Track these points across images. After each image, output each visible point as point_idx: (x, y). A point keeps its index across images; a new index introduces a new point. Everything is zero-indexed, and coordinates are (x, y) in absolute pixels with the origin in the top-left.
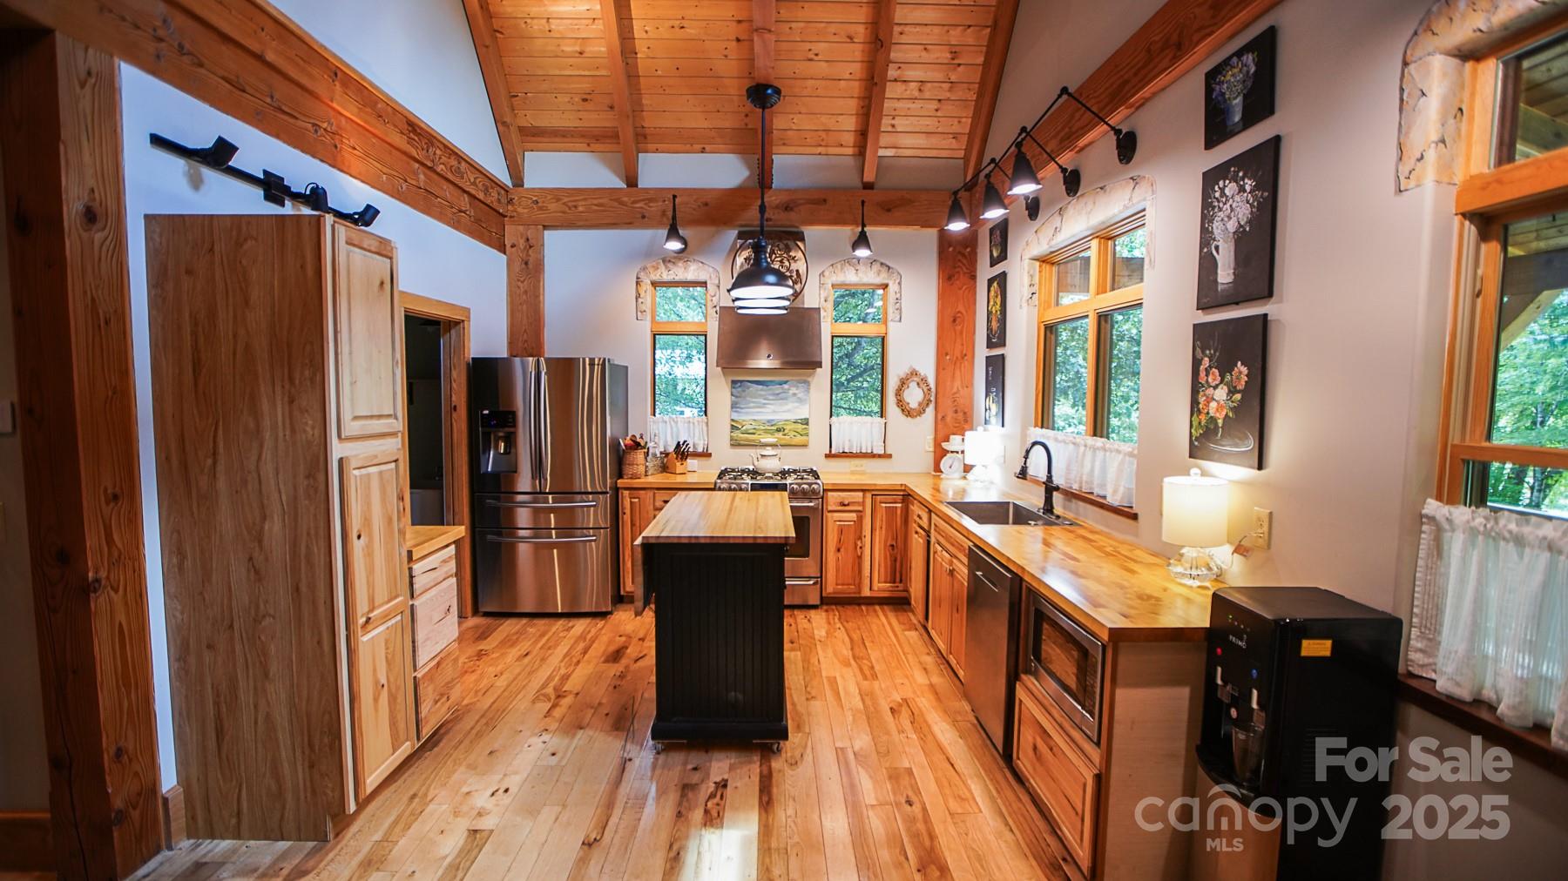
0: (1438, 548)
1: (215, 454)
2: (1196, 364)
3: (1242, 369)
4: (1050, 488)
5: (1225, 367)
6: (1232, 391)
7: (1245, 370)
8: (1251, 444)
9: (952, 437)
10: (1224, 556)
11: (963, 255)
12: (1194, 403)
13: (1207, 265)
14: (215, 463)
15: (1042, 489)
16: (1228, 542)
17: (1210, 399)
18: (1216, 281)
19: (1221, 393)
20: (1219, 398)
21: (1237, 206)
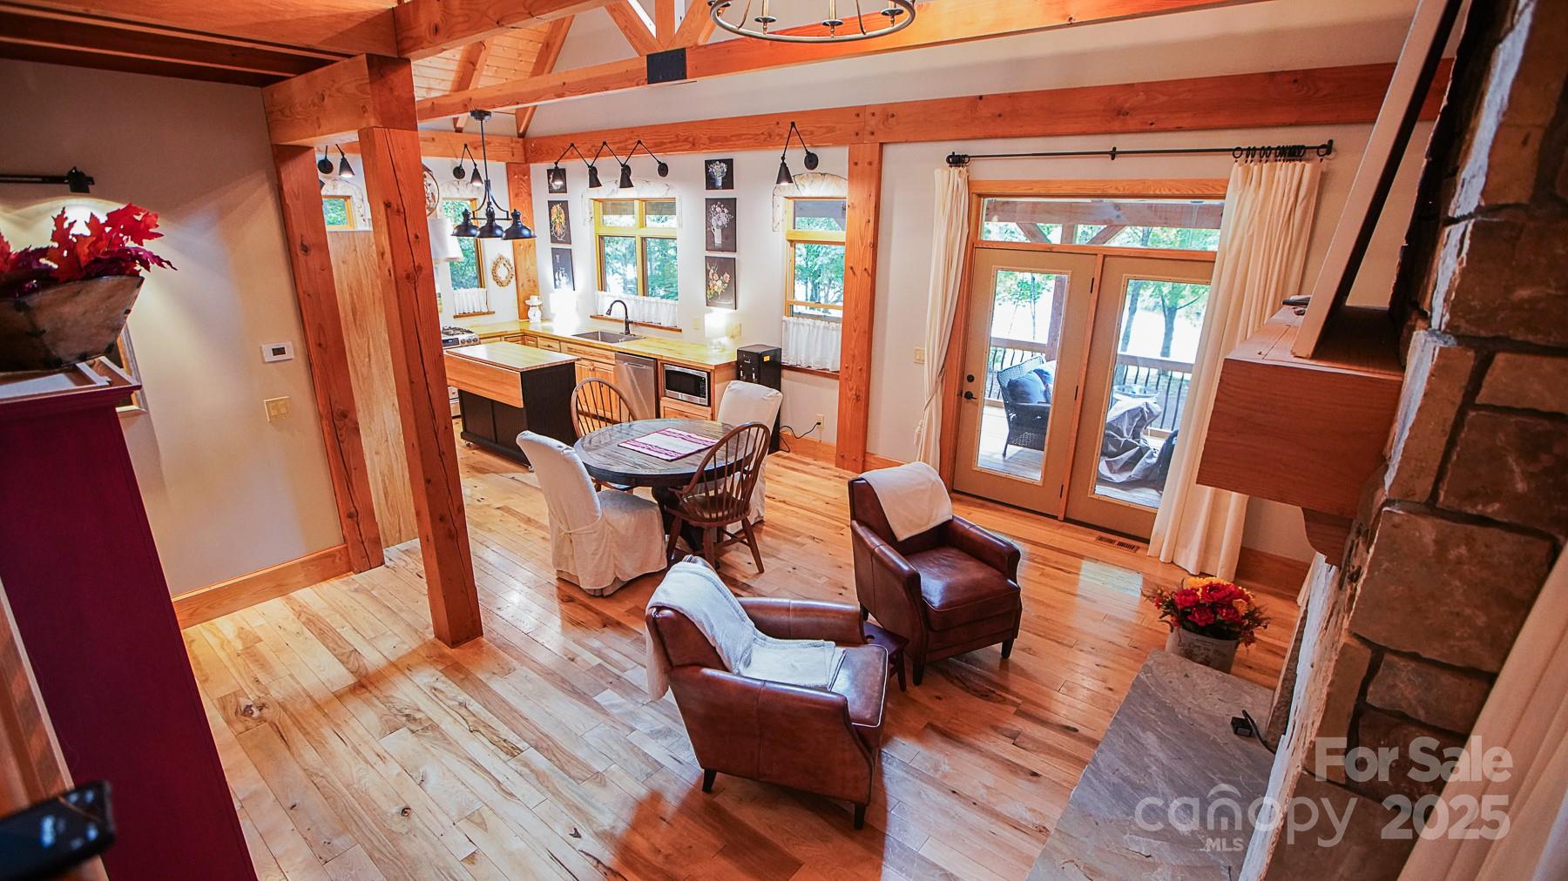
0: (787, 329)
1: (369, 355)
2: (707, 272)
3: (727, 276)
4: (627, 323)
5: (720, 274)
6: (724, 283)
7: (728, 276)
8: (732, 301)
9: (532, 297)
10: (725, 340)
11: (523, 180)
12: (708, 286)
13: (710, 235)
14: (370, 360)
15: (624, 324)
16: (727, 335)
17: (714, 285)
18: (714, 242)
19: (719, 283)
20: (718, 285)
21: (721, 218)
